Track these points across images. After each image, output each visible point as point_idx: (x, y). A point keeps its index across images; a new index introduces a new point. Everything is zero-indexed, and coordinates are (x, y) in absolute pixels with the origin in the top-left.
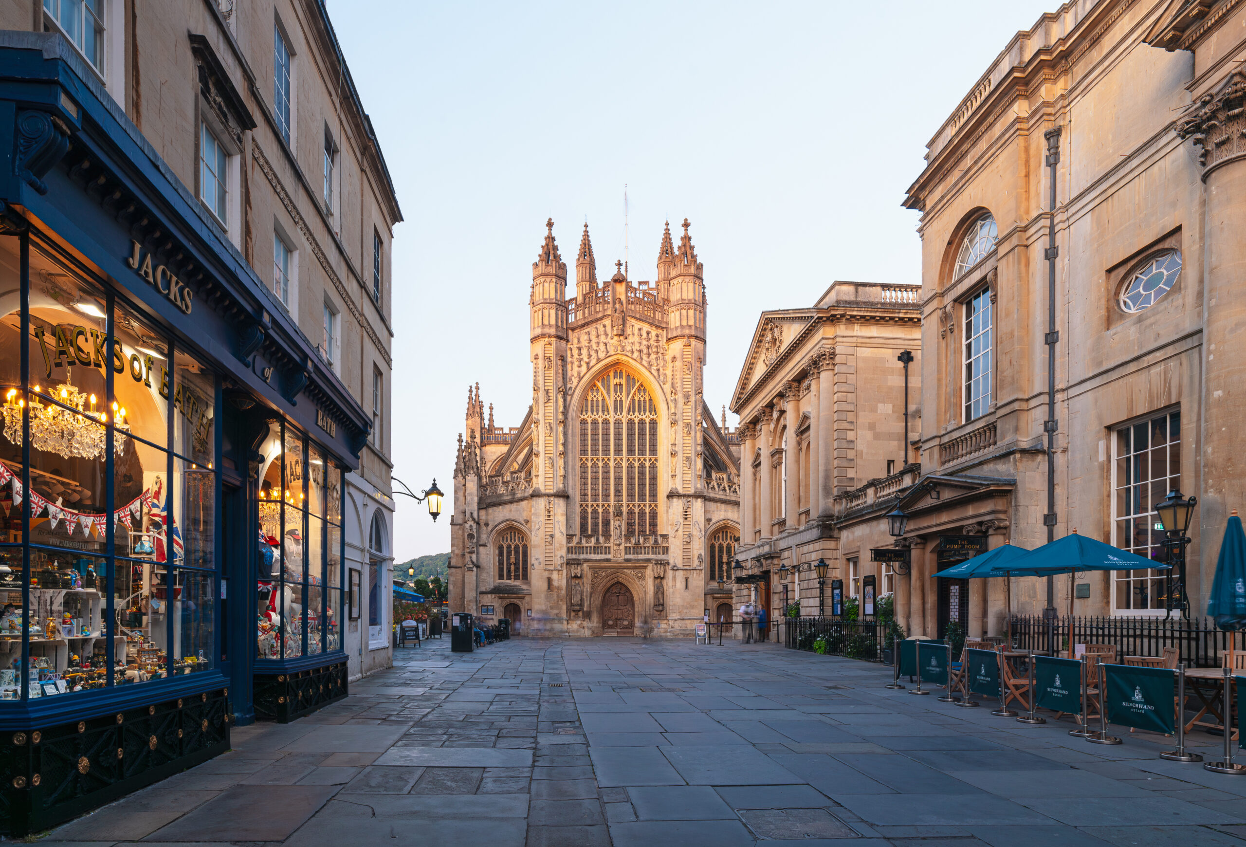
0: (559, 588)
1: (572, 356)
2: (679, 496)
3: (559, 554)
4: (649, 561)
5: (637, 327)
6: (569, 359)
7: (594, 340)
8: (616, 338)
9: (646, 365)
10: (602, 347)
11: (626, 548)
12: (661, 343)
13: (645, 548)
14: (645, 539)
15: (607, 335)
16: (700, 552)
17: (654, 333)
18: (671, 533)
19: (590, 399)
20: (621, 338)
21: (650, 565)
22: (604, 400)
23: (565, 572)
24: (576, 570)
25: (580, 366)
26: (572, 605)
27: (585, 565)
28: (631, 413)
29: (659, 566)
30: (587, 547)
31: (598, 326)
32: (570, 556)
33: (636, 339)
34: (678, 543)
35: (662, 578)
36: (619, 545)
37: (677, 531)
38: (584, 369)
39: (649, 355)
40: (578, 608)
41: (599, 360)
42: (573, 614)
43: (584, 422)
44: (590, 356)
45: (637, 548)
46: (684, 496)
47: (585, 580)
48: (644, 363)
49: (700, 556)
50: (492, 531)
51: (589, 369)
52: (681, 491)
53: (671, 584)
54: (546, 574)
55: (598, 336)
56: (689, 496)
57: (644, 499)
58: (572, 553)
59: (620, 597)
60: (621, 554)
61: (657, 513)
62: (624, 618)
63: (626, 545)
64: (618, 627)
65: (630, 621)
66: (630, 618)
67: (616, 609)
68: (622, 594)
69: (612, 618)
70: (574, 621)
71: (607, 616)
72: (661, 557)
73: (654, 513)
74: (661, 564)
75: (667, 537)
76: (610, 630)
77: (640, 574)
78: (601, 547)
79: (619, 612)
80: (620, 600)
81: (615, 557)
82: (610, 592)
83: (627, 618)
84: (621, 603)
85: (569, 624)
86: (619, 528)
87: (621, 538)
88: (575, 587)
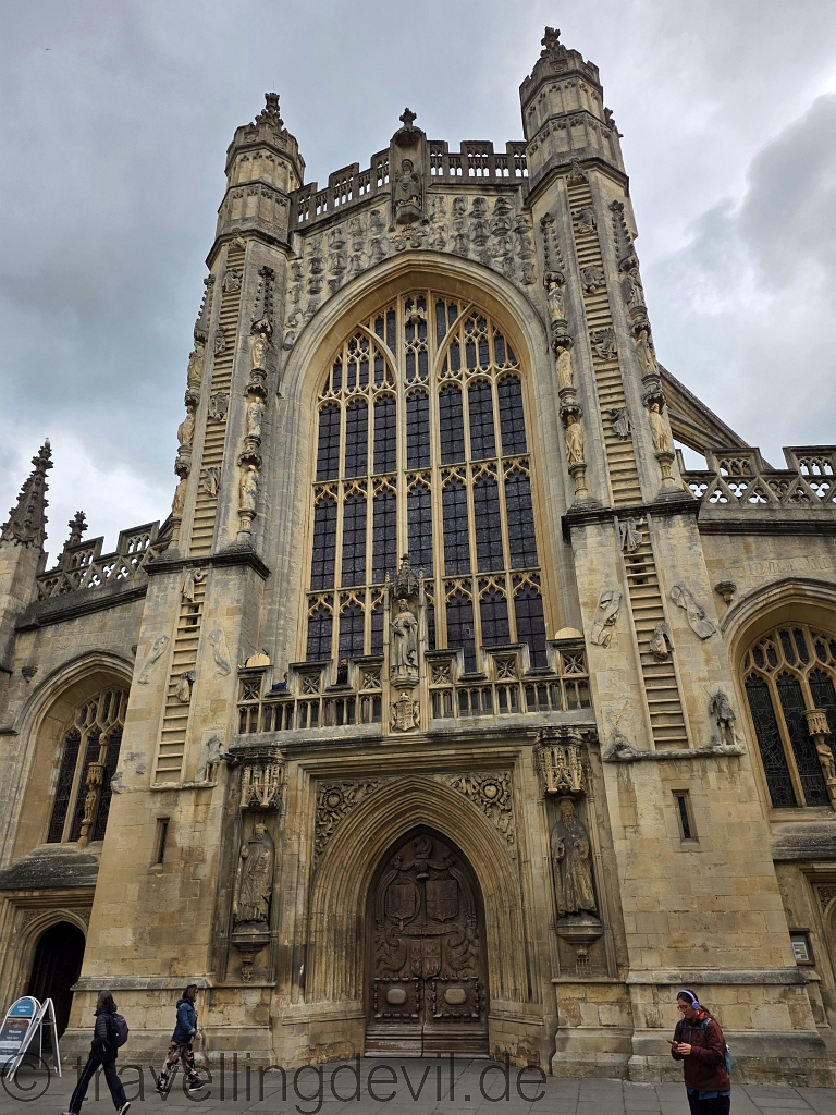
0: (192, 856)
1: (299, 277)
2: (603, 516)
3: (206, 733)
4: (516, 734)
5: (449, 200)
6: (291, 285)
7: (350, 241)
8: (399, 229)
9: (477, 259)
10: (368, 249)
11: (434, 694)
12: (512, 214)
13: (501, 689)
14: (499, 662)
15: (380, 226)
16: (714, 689)
17: (491, 202)
18: (592, 630)
19: (345, 361)
20: (415, 225)
21: (527, 753)
22: (380, 357)
23: (218, 798)
24: (259, 785)
25: (314, 292)
26: (236, 923)
27: (293, 767)
28: (450, 371)
29: (558, 752)
30: (303, 704)
31: (361, 216)
32: (247, 739)
33: (448, 220)
34: (624, 664)
35: (579, 798)
36: (409, 686)
37: (611, 622)
38: (325, 294)
39: (481, 240)
40: (254, 933)
41: (360, 273)
42: (234, 962)
43: (329, 410)
44: (339, 271)
45: (472, 693)
46: (622, 513)
47: (286, 820)
48: (471, 256)
49: (717, 704)
50: (38, 689)
51: (335, 293)
52: (608, 501)
53: (615, 821)
54: (156, 806)
55: (360, 232)
56: (639, 512)
57: (496, 564)
58: (253, 729)
59: (429, 884)
60: (415, 716)
61: (539, 597)
62: (450, 971)
63: (434, 686)
64: (428, 1013)
65: (470, 985)
66: (471, 974)
67: (418, 936)
68: (436, 875)
69: (401, 973)
70: (235, 994)
71: (382, 965)
72: (564, 717)
73: (530, 599)
74: (565, 741)
75: (579, 647)
76: (394, 1028)
77: (491, 791)
78: (351, 701)
79: (429, 946)
80: (430, 898)
81: (395, 729)
82: (393, 867)
83: (461, 974)
84: (435, 908)
85: (214, 1005)
86: (404, 632)
87: (415, 663)
88: (252, 851)
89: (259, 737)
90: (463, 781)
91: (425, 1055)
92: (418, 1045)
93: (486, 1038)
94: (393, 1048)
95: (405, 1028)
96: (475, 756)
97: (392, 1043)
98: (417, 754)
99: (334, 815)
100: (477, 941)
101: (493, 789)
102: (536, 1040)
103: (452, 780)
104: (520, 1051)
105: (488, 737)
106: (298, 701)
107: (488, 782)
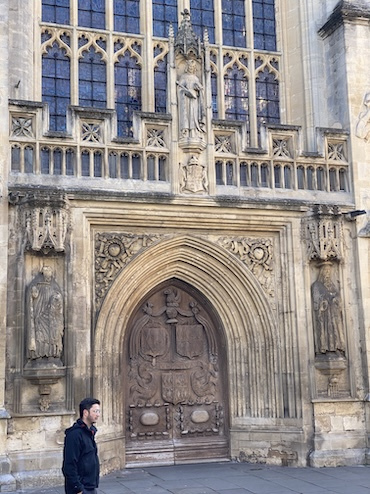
4: (292, 207)
11: (217, 161)
13: (276, 166)
18: (357, 124)
21: (295, 224)
27: (77, 213)
29: (329, 225)
36: (198, 150)
57: (239, 40)
58: (29, 170)
59: (179, 329)
60: (204, 181)
61: (277, 83)
62: (194, 398)
63: (218, 154)
64: (175, 431)
65: (211, 407)
66: (211, 399)
67: (167, 371)
68: (184, 320)
69: (153, 401)
70: (34, 422)
71: (135, 394)
72: (327, 197)
73: (269, 82)
74: (335, 217)
75: (344, 137)
76: (148, 444)
77: (259, 254)
78: (137, 157)
79: (178, 379)
80: (179, 339)
81: (185, 189)
82: (146, 313)
83: (203, 400)
84: (184, 348)
85: (12, 433)
86: (194, 94)
87: (204, 129)
88: (42, 292)
89: (38, 179)
90: (236, 243)
91: (177, 463)
92: (172, 455)
93: (228, 446)
94: (149, 459)
95: (160, 444)
96: (252, 222)
97: (149, 456)
98: (202, 215)
99: (115, 264)
100: (216, 374)
101: (261, 252)
102: (294, 444)
103: (225, 241)
104: (271, 453)
105: (269, 207)
106: (81, 147)
107: (256, 246)
